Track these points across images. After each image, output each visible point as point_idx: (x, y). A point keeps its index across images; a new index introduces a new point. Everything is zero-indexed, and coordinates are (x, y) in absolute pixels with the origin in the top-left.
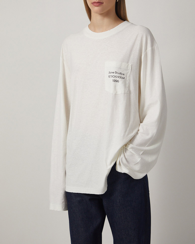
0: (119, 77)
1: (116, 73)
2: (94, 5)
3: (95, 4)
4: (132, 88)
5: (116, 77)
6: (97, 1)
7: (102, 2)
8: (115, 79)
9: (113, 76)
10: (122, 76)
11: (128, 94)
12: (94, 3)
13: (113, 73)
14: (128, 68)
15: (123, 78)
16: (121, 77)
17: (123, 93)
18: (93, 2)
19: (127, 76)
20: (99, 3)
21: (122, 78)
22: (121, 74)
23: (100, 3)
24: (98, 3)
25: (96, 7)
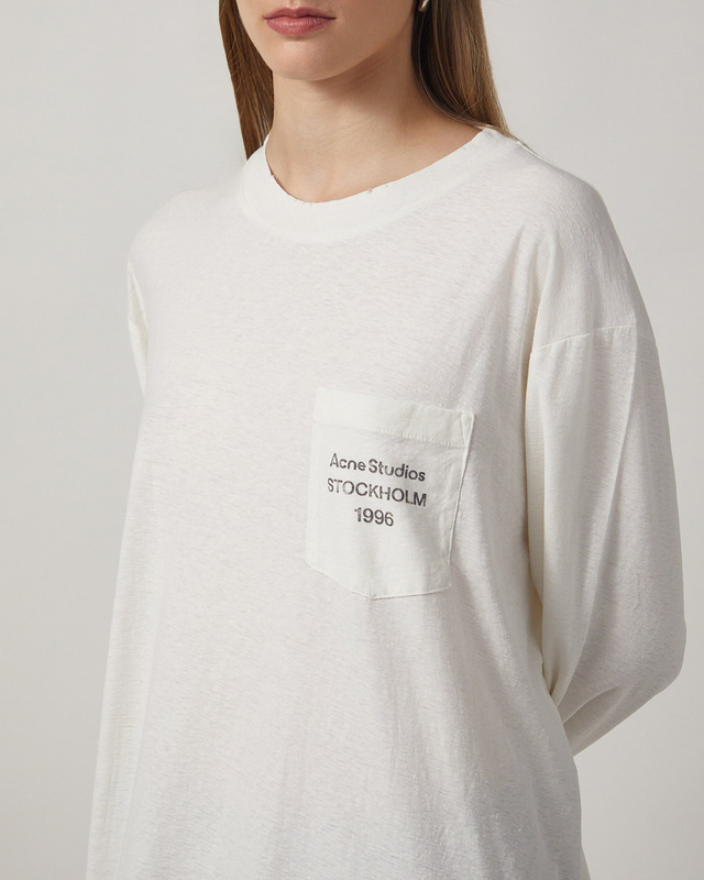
0: (390, 494)
1: (377, 467)
2: (276, 28)
3: (285, 23)
4: (473, 559)
5: (377, 490)
6: (297, 5)
7: (323, 9)
8: (373, 503)
9: (362, 489)
10: (415, 486)
11: (451, 594)
12: (280, 14)
13: (360, 466)
14: (454, 439)
15: (419, 500)
16: (405, 495)
17: (419, 591)
18: (270, 10)
19: (439, 487)
20: (308, 16)
21: (411, 498)
22: (404, 471)
23: (312, 20)
24: (303, 14)
25: (290, 38)
